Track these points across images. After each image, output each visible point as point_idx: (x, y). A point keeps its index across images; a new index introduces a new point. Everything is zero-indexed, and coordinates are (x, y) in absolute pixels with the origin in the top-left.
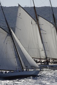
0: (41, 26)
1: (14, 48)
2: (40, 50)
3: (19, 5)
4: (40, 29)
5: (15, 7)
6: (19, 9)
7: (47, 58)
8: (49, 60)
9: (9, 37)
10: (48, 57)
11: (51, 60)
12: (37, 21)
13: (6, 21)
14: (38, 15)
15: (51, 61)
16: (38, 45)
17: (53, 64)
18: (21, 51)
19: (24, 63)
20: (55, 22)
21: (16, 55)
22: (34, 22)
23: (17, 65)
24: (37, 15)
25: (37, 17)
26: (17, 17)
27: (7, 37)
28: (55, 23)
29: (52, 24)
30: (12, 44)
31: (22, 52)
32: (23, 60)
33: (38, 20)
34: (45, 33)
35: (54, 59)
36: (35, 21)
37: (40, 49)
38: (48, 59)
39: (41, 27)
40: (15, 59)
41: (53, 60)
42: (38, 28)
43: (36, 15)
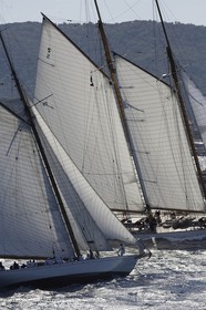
0: (125, 94)
1: (44, 173)
2: (126, 179)
3: (45, 18)
4: (121, 105)
5: (29, 23)
6: (45, 32)
7: (148, 207)
8: (158, 214)
9: (26, 135)
10: (153, 203)
11: (165, 214)
12: (111, 74)
13: (14, 73)
14: (115, 54)
15: (163, 219)
16: (116, 161)
17: (171, 230)
18: (68, 185)
19: (83, 229)
20: (174, 76)
21: (51, 201)
22: (100, 79)
23: (56, 238)
24: (111, 54)
25: (109, 61)
26: (39, 62)
27: (16, 133)
28: (176, 80)
29: (164, 86)
30: (37, 159)
31: (74, 189)
32: (76, 219)
33: (113, 71)
34: (141, 116)
35: (174, 212)
36: (105, 75)
37: (124, 177)
38: (153, 211)
39: (127, 95)
40: (50, 215)
41: (173, 215)
42: (114, 100)
43: (107, 54)
